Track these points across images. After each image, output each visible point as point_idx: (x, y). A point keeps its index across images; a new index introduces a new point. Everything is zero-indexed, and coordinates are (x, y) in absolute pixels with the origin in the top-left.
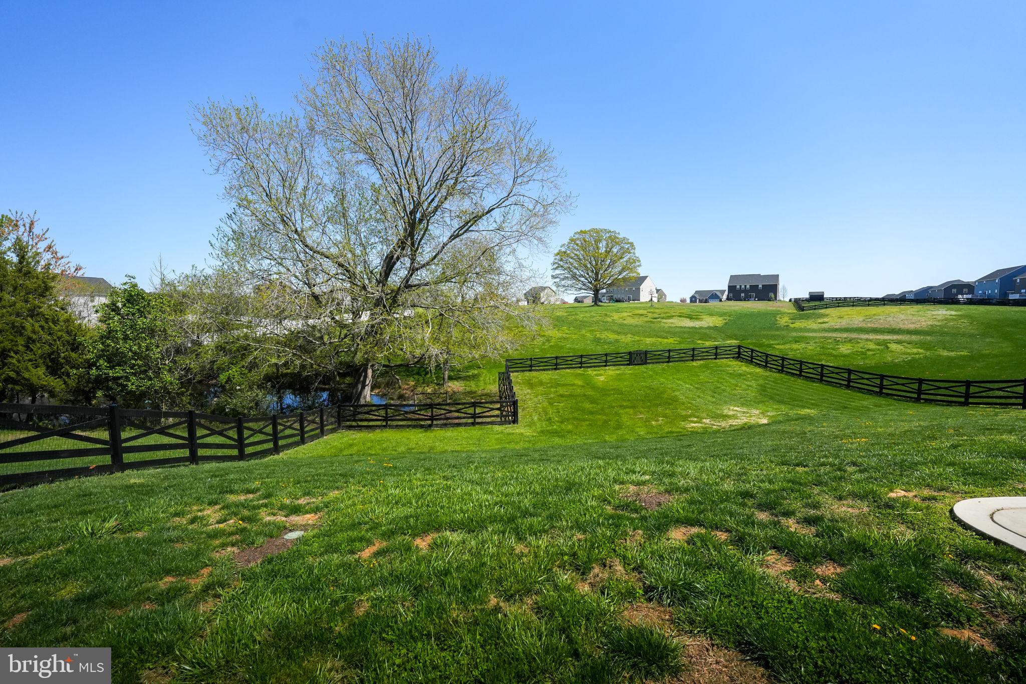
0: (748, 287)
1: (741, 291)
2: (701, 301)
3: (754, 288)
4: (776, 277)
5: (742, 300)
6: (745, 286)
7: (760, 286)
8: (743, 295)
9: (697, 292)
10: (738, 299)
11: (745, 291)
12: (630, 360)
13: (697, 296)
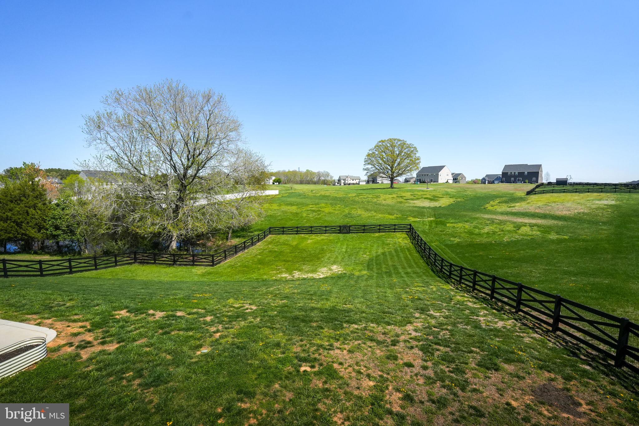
0: (517, 173)
1: (511, 176)
2: (489, 183)
3: (521, 174)
4: (539, 166)
5: (511, 183)
6: (515, 173)
7: (526, 173)
8: (513, 179)
9: (487, 176)
10: (508, 181)
11: (515, 176)
12: (340, 230)
13: (487, 179)
